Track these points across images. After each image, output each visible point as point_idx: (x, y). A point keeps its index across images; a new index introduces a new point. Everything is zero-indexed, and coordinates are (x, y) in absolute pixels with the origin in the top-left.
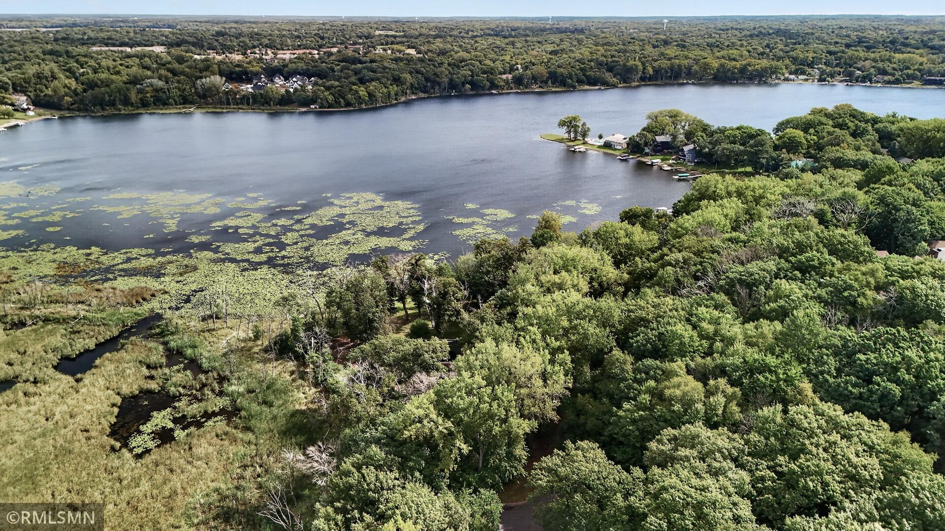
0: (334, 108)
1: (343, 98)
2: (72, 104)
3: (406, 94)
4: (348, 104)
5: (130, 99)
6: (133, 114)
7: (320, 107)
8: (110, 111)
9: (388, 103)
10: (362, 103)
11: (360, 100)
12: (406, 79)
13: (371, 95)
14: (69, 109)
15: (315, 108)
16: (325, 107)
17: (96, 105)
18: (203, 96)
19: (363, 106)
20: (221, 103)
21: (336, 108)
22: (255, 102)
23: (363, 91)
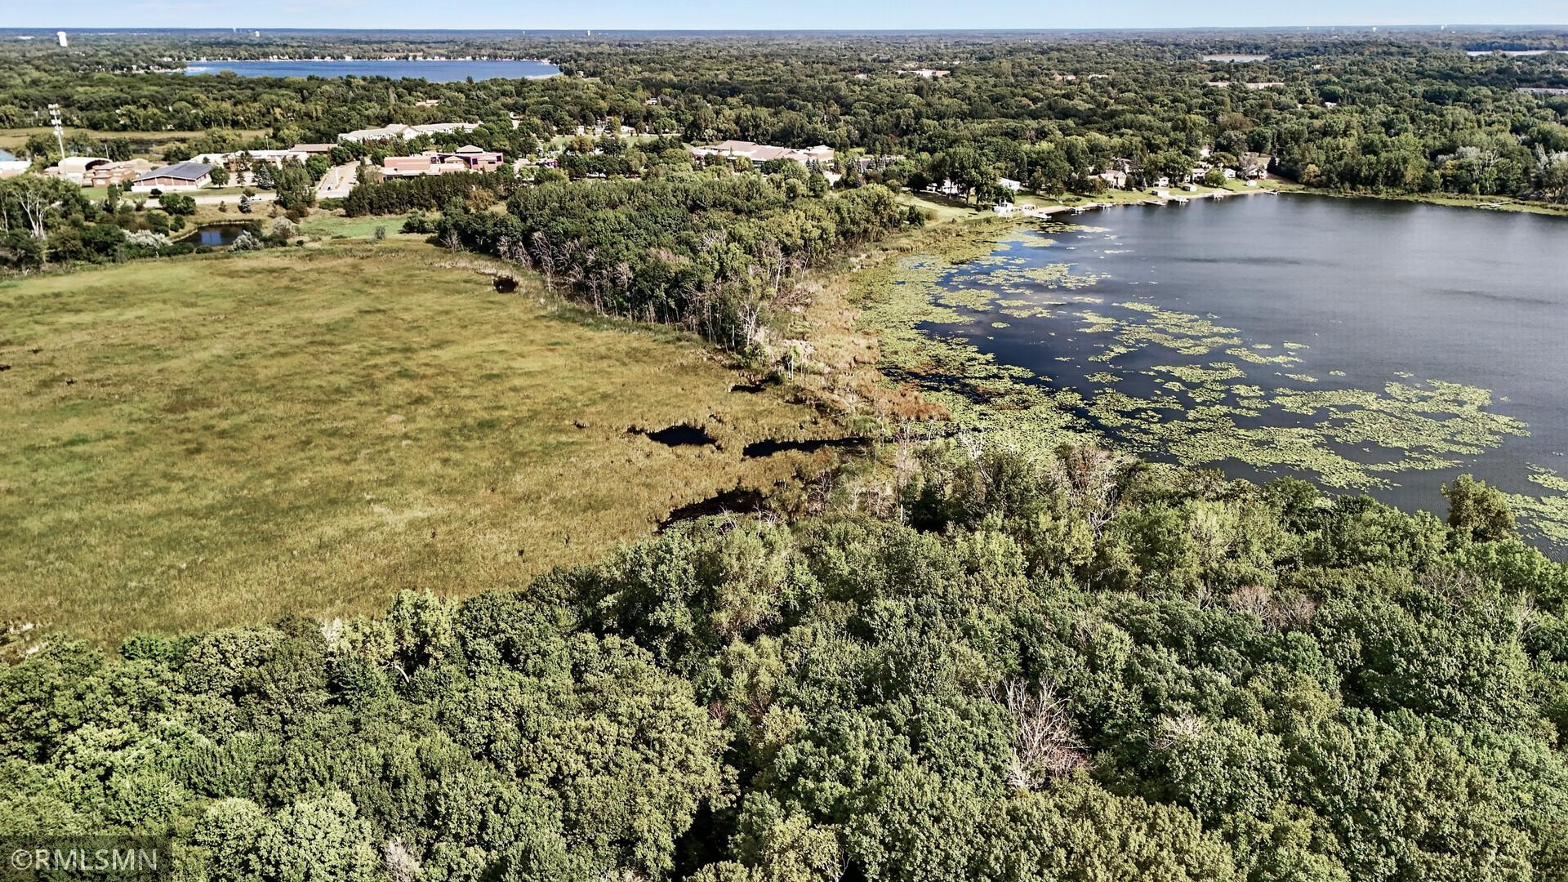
2: (1316, 176)
5: (1403, 175)
14: (1306, 184)
17: (1347, 179)
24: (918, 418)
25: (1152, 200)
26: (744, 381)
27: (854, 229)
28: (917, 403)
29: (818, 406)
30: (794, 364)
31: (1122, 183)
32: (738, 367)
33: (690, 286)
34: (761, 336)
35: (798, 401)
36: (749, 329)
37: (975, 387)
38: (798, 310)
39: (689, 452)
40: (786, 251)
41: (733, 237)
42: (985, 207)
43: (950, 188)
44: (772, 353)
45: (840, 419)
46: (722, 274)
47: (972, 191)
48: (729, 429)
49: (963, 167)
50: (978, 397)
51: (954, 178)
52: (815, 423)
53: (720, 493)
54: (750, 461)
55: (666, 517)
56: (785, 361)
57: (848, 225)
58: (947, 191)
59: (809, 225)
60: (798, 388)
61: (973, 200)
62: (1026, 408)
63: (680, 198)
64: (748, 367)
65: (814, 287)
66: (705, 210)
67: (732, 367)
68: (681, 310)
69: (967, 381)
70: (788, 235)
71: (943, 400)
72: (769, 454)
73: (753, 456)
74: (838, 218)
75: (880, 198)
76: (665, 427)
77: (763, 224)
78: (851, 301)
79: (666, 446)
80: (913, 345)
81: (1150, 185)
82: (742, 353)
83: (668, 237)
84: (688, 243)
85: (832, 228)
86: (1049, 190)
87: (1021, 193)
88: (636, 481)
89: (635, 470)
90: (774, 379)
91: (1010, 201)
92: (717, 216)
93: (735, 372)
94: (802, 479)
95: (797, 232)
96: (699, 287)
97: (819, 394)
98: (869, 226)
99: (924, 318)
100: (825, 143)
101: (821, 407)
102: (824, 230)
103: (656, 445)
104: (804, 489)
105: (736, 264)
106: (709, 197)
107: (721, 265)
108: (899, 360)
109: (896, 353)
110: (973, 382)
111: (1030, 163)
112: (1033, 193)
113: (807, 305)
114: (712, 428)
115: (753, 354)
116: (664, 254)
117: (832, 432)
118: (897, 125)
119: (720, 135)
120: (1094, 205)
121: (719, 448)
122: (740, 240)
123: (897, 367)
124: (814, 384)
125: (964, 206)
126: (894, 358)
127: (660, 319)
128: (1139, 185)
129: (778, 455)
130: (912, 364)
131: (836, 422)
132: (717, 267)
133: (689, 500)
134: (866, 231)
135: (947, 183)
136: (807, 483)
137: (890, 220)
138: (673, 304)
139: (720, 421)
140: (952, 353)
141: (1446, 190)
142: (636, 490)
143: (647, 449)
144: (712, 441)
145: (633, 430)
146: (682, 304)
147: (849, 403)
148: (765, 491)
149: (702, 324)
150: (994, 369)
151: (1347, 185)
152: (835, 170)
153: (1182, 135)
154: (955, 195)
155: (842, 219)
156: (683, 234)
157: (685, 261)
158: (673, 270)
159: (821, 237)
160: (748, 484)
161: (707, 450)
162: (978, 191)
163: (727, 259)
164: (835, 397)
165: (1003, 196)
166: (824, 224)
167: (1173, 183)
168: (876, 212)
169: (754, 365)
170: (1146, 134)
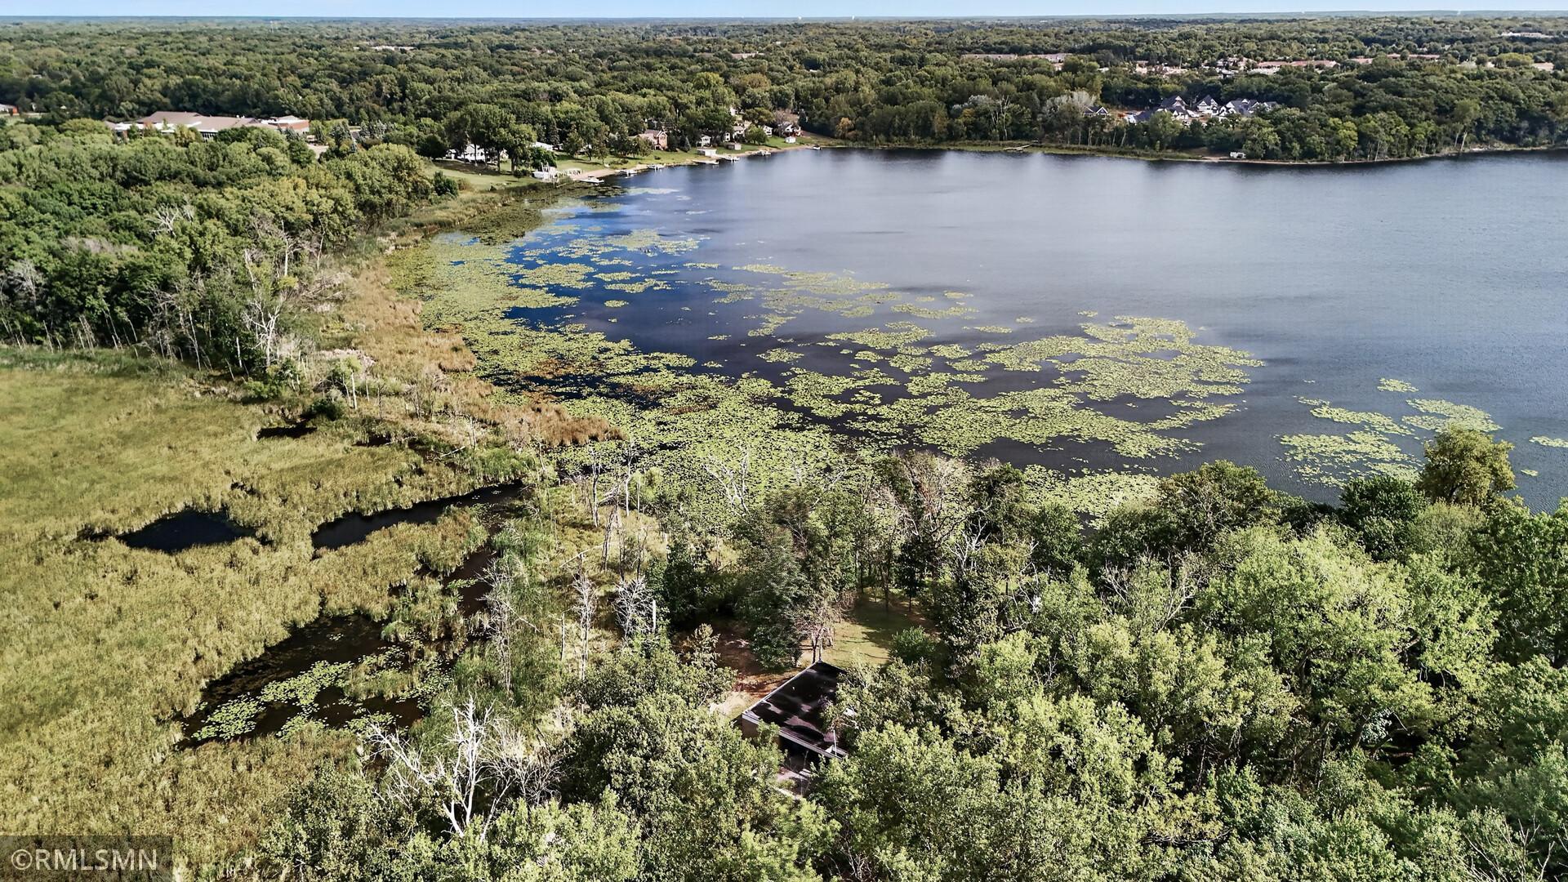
0: (1277, 158)
1: (1301, 141)
2: (850, 130)
3: (1460, 141)
4: (1309, 153)
5: (931, 125)
6: (934, 150)
7: (1248, 157)
8: (899, 143)
9: (1403, 156)
10: (1339, 153)
11: (1337, 147)
12: (1466, 109)
13: (1363, 138)
14: (843, 137)
15: (1239, 157)
16: (1257, 157)
17: (880, 132)
18: (1048, 128)
19: (1342, 160)
20: (1074, 139)
21: (1282, 159)
22: (1130, 141)
23: (1348, 129)
24: (575, 442)
25: (701, 160)
26: (275, 421)
27: (376, 199)
28: (562, 420)
29: (412, 444)
30: (352, 383)
31: (664, 143)
32: (259, 400)
33: (150, 285)
34: (287, 349)
35: (377, 441)
36: (266, 342)
37: (630, 387)
38: (326, 307)
39: (208, 559)
40: (291, 229)
41: (205, 212)
42: (525, 173)
43: (473, 153)
44: (310, 371)
45: (457, 459)
46: (199, 264)
47: (504, 154)
48: (274, 502)
49: (488, 126)
50: (644, 401)
51: (478, 140)
52: (420, 472)
53: (293, 628)
54: (329, 556)
55: (194, 703)
56: (335, 379)
57: (367, 196)
58: (471, 158)
59: (314, 195)
60: (367, 422)
61: (507, 167)
62: (714, 406)
63: (104, 169)
64: (276, 397)
65: (339, 278)
66: (147, 183)
67: (246, 401)
68: (139, 323)
69: (615, 380)
70: (288, 208)
71: (593, 410)
72: (360, 539)
73: (334, 546)
74: (351, 185)
75: (399, 161)
76: (151, 518)
77: (247, 193)
78: (401, 290)
79: (161, 556)
80: (515, 339)
81: (693, 145)
82: (264, 377)
83: (95, 221)
84: (129, 228)
85: (348, 198)
86: (590, 153)
87: (561, 158)
88: (111, 636)
89: (109, 611)
90: (329, 412)
91: (553, 165)
92: (168, 189)
93: (255, 409)
94: (435, 574)
95: (299, 205)
96: (166, 285)
97: (409, 424)
98: (393, 196)
99: (512, 304)
100: (293, 113)
101: (417, 444)
102: (337, 201)
103: (142, 556)
104: (445, 592)
105: (219, 249)
106: (152, 169)
107: (196, 251)
108: (506, 361)
109: (496, 352)
110: (622, 380)
111: (559, 125)
112: (571, 157)
113: (338, 301)
114: (242, 511)
115: (281, 377)
116: (91, 243)
117: (454, 484)
118: (379, 93)
119: (145, 110)
120: (644, 167)
121: (264, 541)
122: (219, 215)
123: (506, 372)
124: (394, 411)
125: (498, 173)
126: (495, 359)
127: (104, 340)
128: (682, 146)
129: (378, 540)
130: (526, 366)
131: (452, 465)
132: (188, 254)
133: (236, 656)
134: (389, 203)
135: (470, 148)
136: (446, 581)
137: (415, 190)
138: (123, 315)
139: (252, 492)
140: (571, 343)
141: (969, 137)
142: (118, 657)
143: (125, 568)
144: (249, 530)
145: (91, 535)
146: (140, 315)
147: (463, 433)
148: (378, 609)
149: (181, 342)
150: (641, 360)
151: (882, 137)
152: (319, 141)
153: (707, 94)
154: (480, 162)
155: (358, 189)
156: (120, 216)
157: (131, 252)
158: (115, 266)
159: (335, 211)
160: (342, 602)
161: (243, 547)
162: (511, 154)
163: (205, 243)
164: (434, 426)
165: (540, 160)
166: (335, 192)
167: (716, 144)
168: (400, 179)
169: (286, 394)
170: (670, 93)
